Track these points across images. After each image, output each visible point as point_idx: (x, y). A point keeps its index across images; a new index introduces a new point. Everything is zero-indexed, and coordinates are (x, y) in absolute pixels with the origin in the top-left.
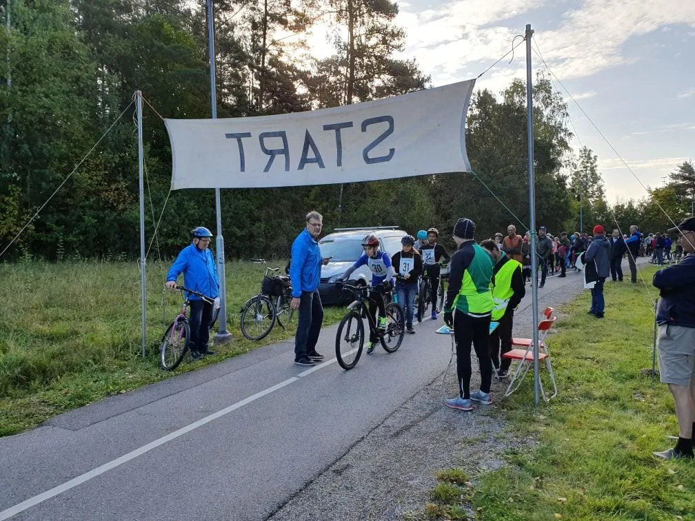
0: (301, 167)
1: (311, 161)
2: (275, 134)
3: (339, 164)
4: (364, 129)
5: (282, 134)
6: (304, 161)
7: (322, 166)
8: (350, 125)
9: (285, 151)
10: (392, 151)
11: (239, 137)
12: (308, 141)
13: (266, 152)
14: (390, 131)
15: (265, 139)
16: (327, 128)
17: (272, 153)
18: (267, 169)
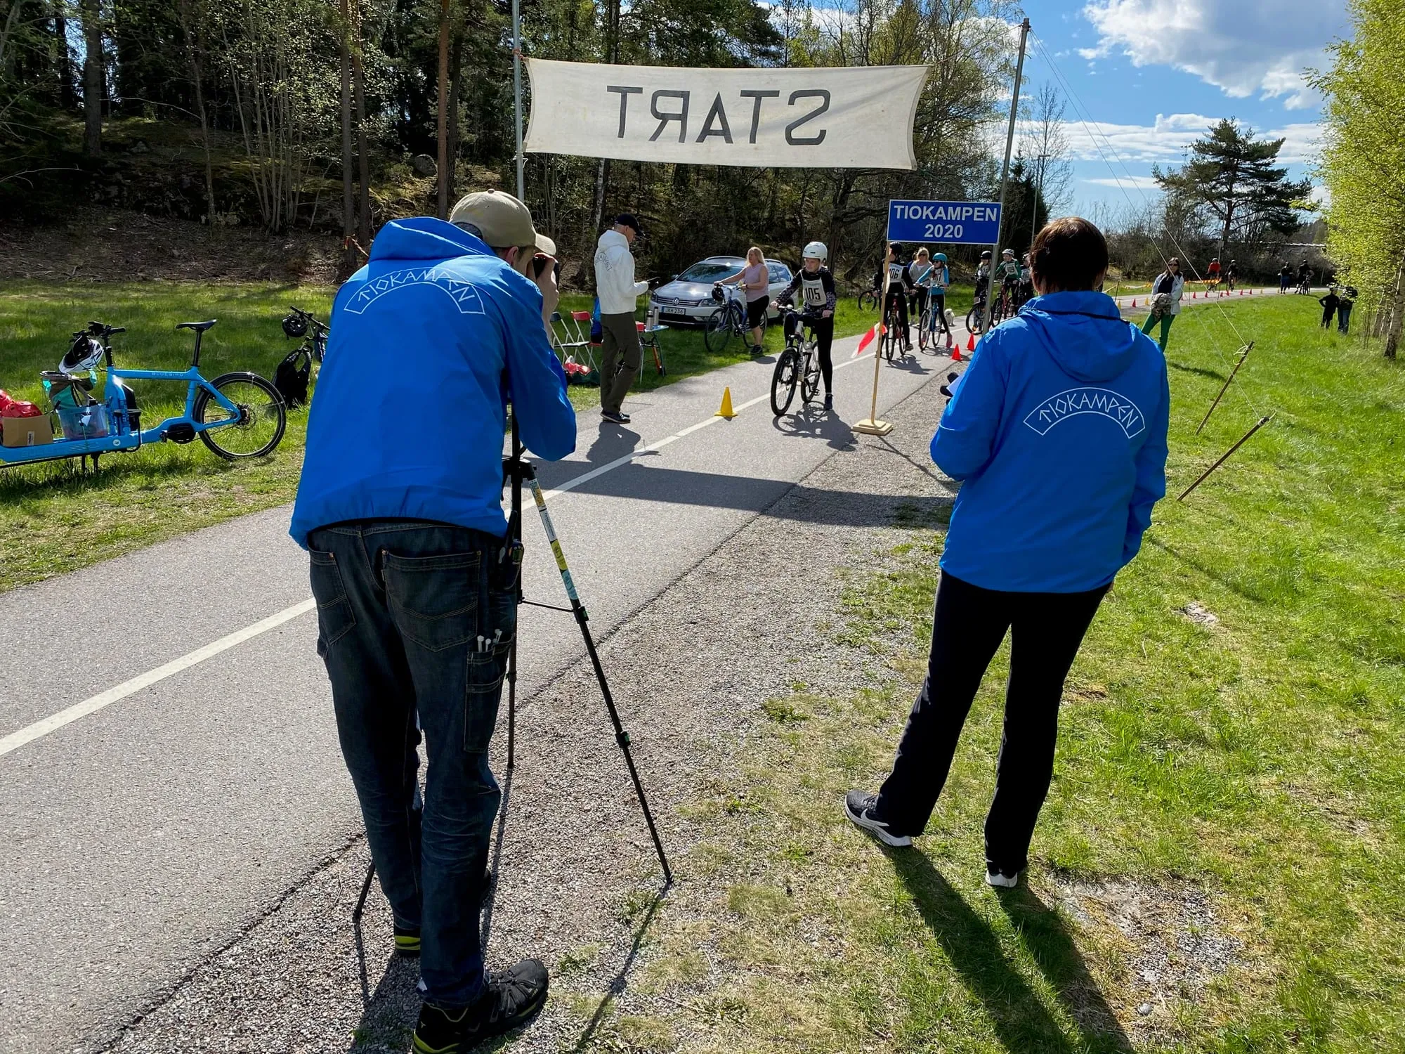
0: (701, 139)
1: (716, 133)
2: (675, 94)
3: (753, 140)
4: (791, 102)
5: (685, 96)
6: (706, 131)
7: (729, 140)
8: (775, 94)
9: (683, 118)
10: (823, 133)
11: (624, 92)
12: (717, 107)
13: (656, 114)
14: (825, 107)
15: (659, 98)
16: (745, 94)
17: (664, 118)
18: (654, 138)
